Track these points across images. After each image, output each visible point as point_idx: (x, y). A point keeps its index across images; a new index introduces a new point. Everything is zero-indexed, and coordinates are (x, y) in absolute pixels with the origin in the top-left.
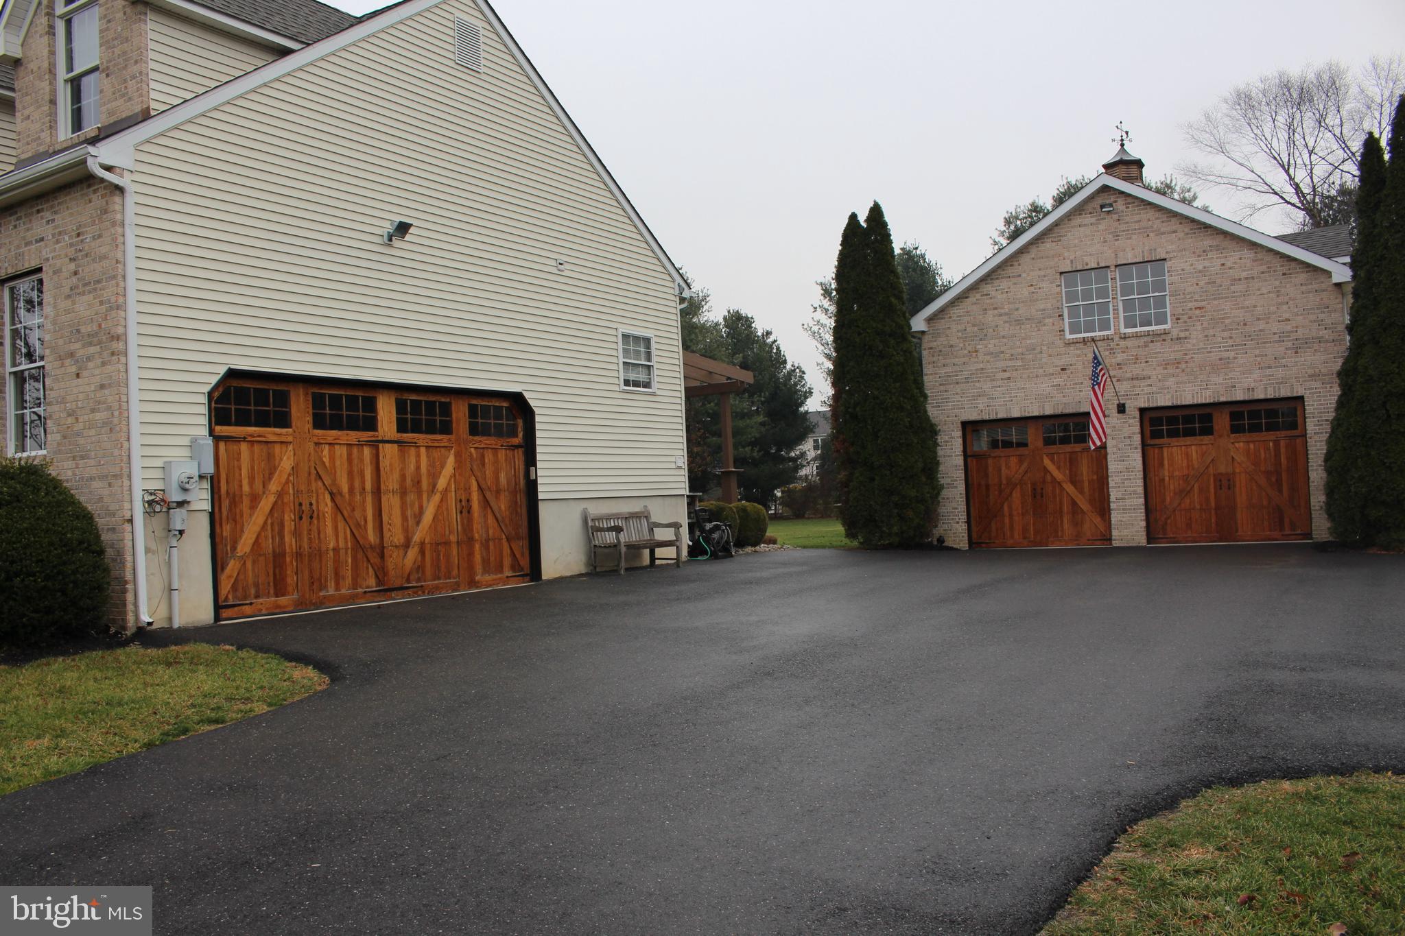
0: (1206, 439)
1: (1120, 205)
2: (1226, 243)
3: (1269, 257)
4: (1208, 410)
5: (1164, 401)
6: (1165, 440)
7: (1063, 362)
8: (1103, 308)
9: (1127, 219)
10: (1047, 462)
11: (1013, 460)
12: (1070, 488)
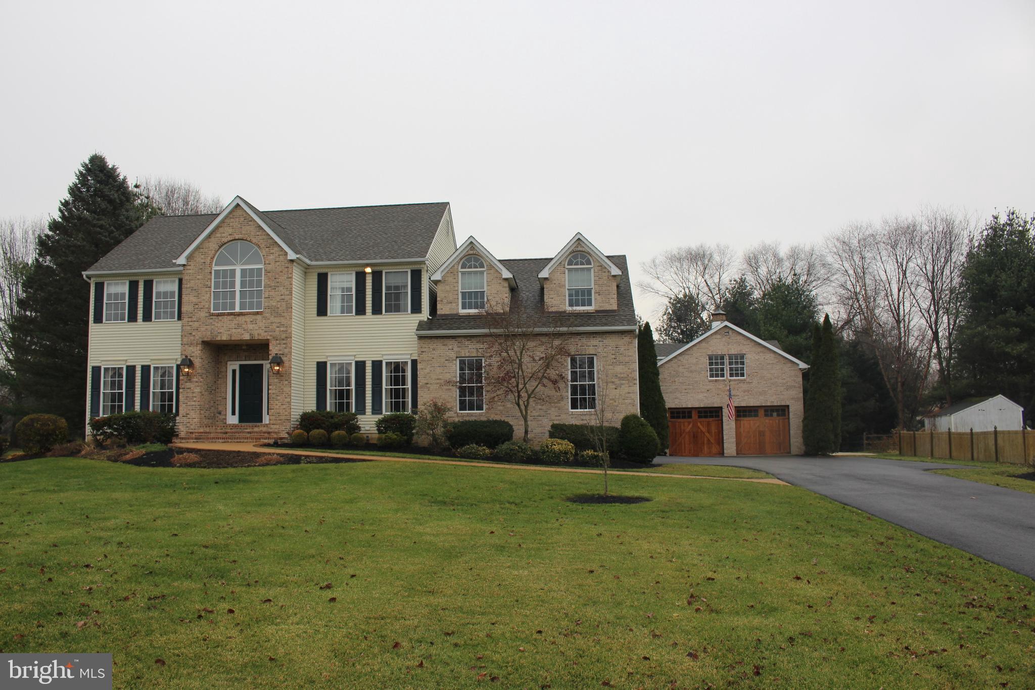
0: (756, 418)
1: (730, 332)
2: (766, 351)
3: (779, 357)
4: (757, 408)
5: (743, 404)
6: (742, 418)
7: (708, 388)
8: (722, 370)
9: (732, 338)
10: (699, 424)
11: (686, 424)
12: (707, 434)
